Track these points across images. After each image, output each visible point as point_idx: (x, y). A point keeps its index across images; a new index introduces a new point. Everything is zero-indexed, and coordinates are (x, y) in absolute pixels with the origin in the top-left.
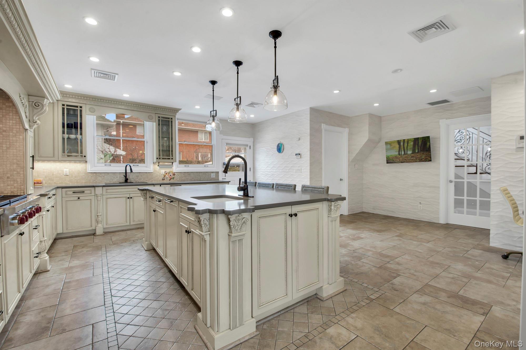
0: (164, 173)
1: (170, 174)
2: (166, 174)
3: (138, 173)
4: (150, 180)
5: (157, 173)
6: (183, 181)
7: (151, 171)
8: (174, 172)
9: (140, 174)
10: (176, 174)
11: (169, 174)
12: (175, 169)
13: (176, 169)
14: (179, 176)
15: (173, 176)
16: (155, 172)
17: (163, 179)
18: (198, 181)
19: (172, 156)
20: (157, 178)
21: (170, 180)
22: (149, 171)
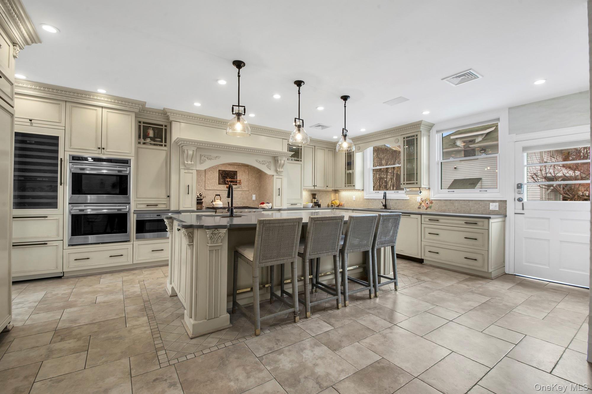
0: (420, 201)
1: (427, 202)
2: (423, 201)
3: (396, 199)
4: (406, 208)
5: (413, 201)
6: (443, 211)
7: (407, 197)
8: (431, 199)
9: (398, 201)
10: (434, 203)
11: (425, 201)
12: (432, 197)
13: (434, 195)
14: (437, 204)
15: (431, 205)
16: (411, 199)
17: (419, 208)
18: (465, 213)
19: (417, 180)
20: (413, 206)
21: (426, 209)
22: (406, 197)
